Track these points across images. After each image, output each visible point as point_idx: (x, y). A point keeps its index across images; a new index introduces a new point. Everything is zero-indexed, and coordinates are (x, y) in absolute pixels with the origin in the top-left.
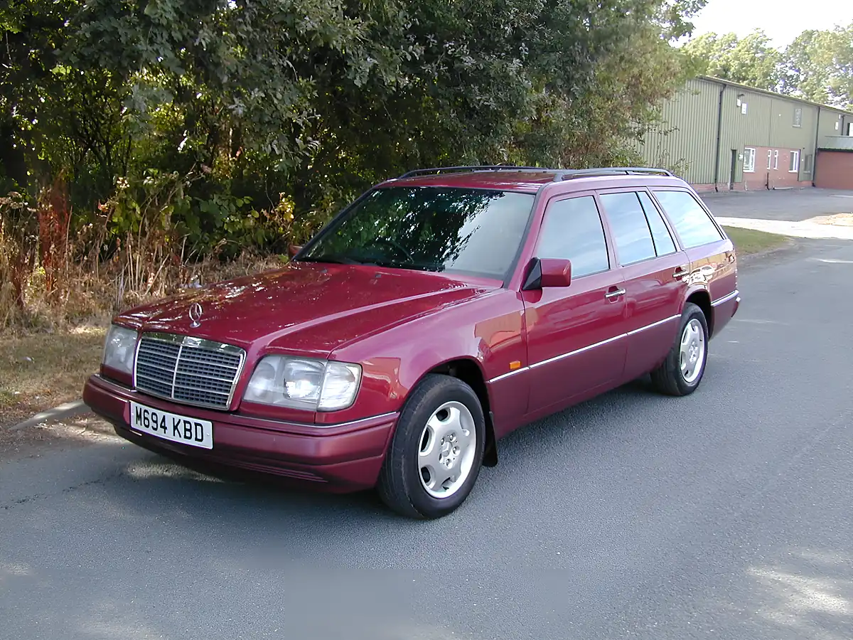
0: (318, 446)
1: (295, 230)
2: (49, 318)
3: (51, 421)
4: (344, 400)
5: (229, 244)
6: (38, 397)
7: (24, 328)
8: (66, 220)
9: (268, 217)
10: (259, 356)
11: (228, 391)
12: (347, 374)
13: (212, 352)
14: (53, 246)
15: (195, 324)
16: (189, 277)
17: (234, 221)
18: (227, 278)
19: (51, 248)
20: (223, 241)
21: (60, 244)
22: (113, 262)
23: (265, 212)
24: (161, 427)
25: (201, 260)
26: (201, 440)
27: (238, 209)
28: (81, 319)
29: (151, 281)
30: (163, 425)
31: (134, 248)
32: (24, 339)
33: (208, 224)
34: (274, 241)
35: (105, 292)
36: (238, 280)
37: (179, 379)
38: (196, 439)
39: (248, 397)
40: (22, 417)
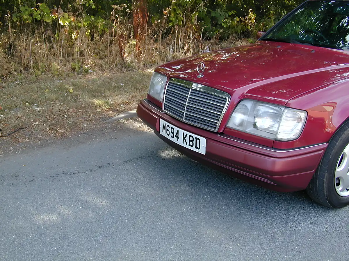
0: (274, 163)
1: (256, 27)
2: (136, 64)
3: (126, 118)
4: (294, 134)
5: (224, 32)
6: (122, 105)
7: (123, 69)
8: (146, 17)
9: (243, 20)
10: (239, 100)
11: (218, 120)
12: (297, 117)
13: (209, 94)
14: (139, 30)
15: (200, 75)
16: (204, 47)
17: (227, 21)
18: (222, 49)
19: (138, 31)
20: (221, 30)
21: (142, 29)
22: (168, 38)
23: (242, 18)
24: (176, 136)
25: (210, 39)
26: (199, 148)
27: (229, 16)
28: (151, 65)
29: (185, 48)
30: (177, 136)
31: (179, 32)
32: (122, 74)
33: (215, 23)
34: (245, 32)
35: (164, 53)
36: (227, 50)
37: (188, 109)
38: (196, 147)
39: (230, 125)
40: (112, 115)
